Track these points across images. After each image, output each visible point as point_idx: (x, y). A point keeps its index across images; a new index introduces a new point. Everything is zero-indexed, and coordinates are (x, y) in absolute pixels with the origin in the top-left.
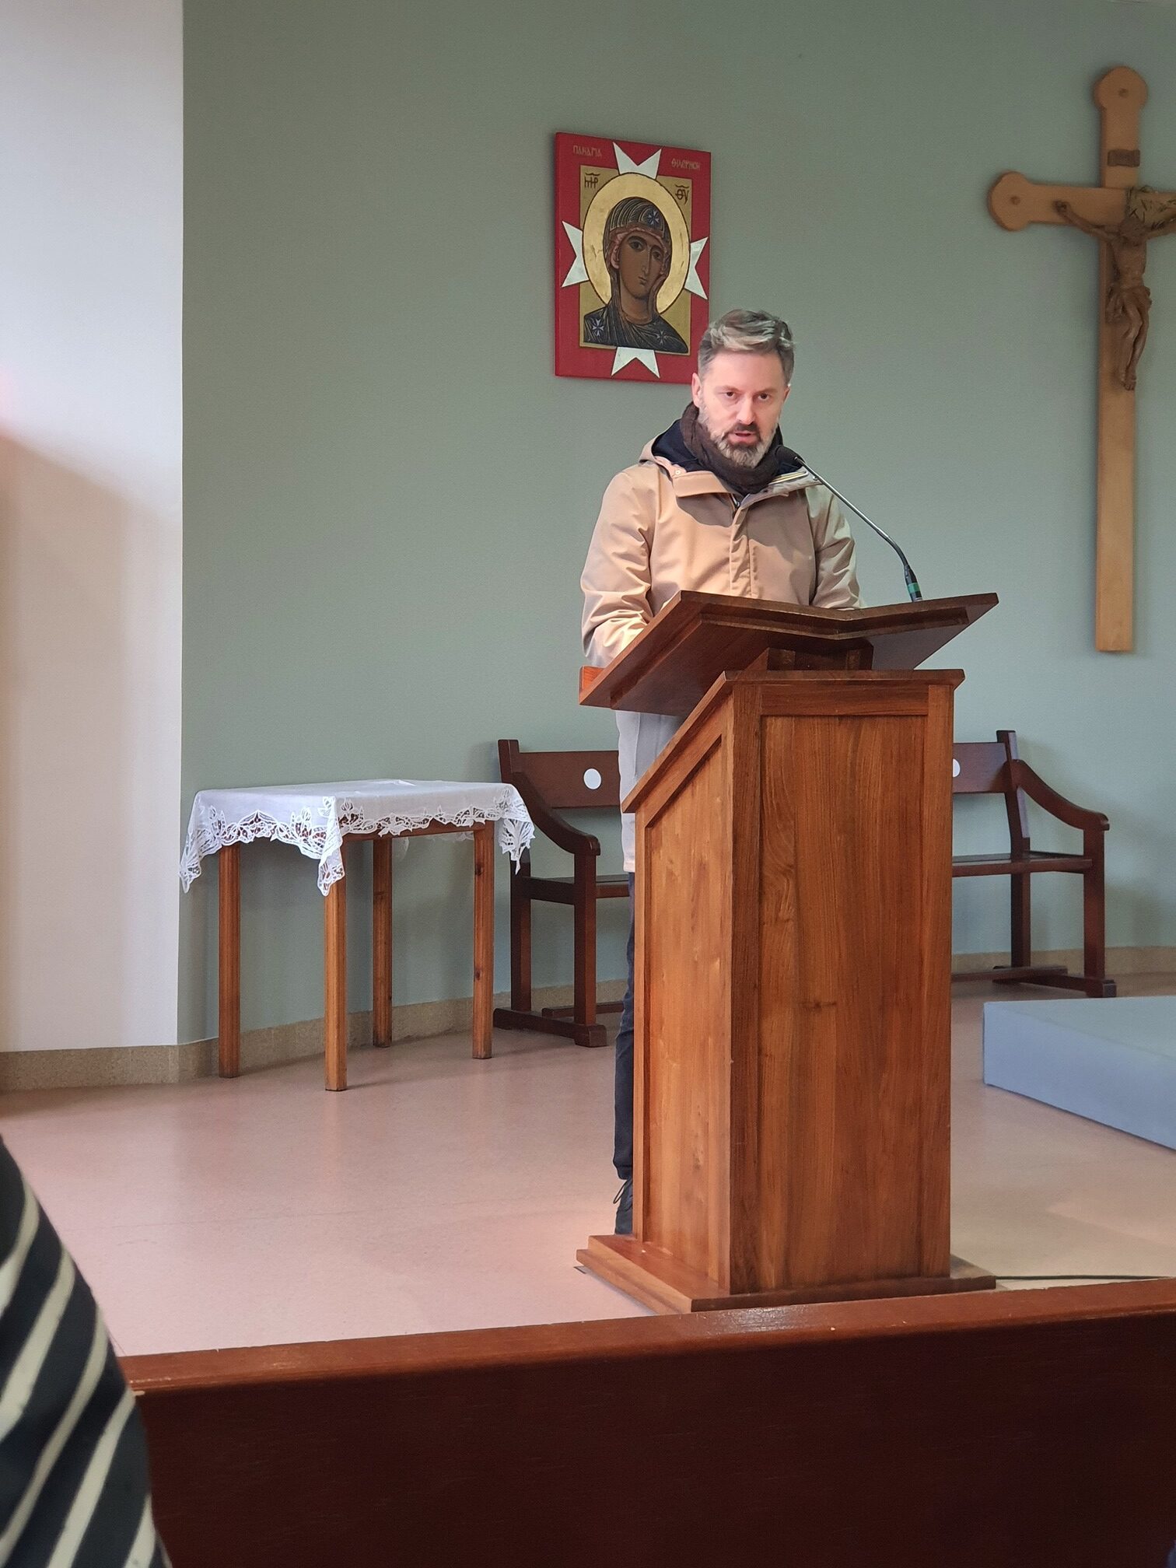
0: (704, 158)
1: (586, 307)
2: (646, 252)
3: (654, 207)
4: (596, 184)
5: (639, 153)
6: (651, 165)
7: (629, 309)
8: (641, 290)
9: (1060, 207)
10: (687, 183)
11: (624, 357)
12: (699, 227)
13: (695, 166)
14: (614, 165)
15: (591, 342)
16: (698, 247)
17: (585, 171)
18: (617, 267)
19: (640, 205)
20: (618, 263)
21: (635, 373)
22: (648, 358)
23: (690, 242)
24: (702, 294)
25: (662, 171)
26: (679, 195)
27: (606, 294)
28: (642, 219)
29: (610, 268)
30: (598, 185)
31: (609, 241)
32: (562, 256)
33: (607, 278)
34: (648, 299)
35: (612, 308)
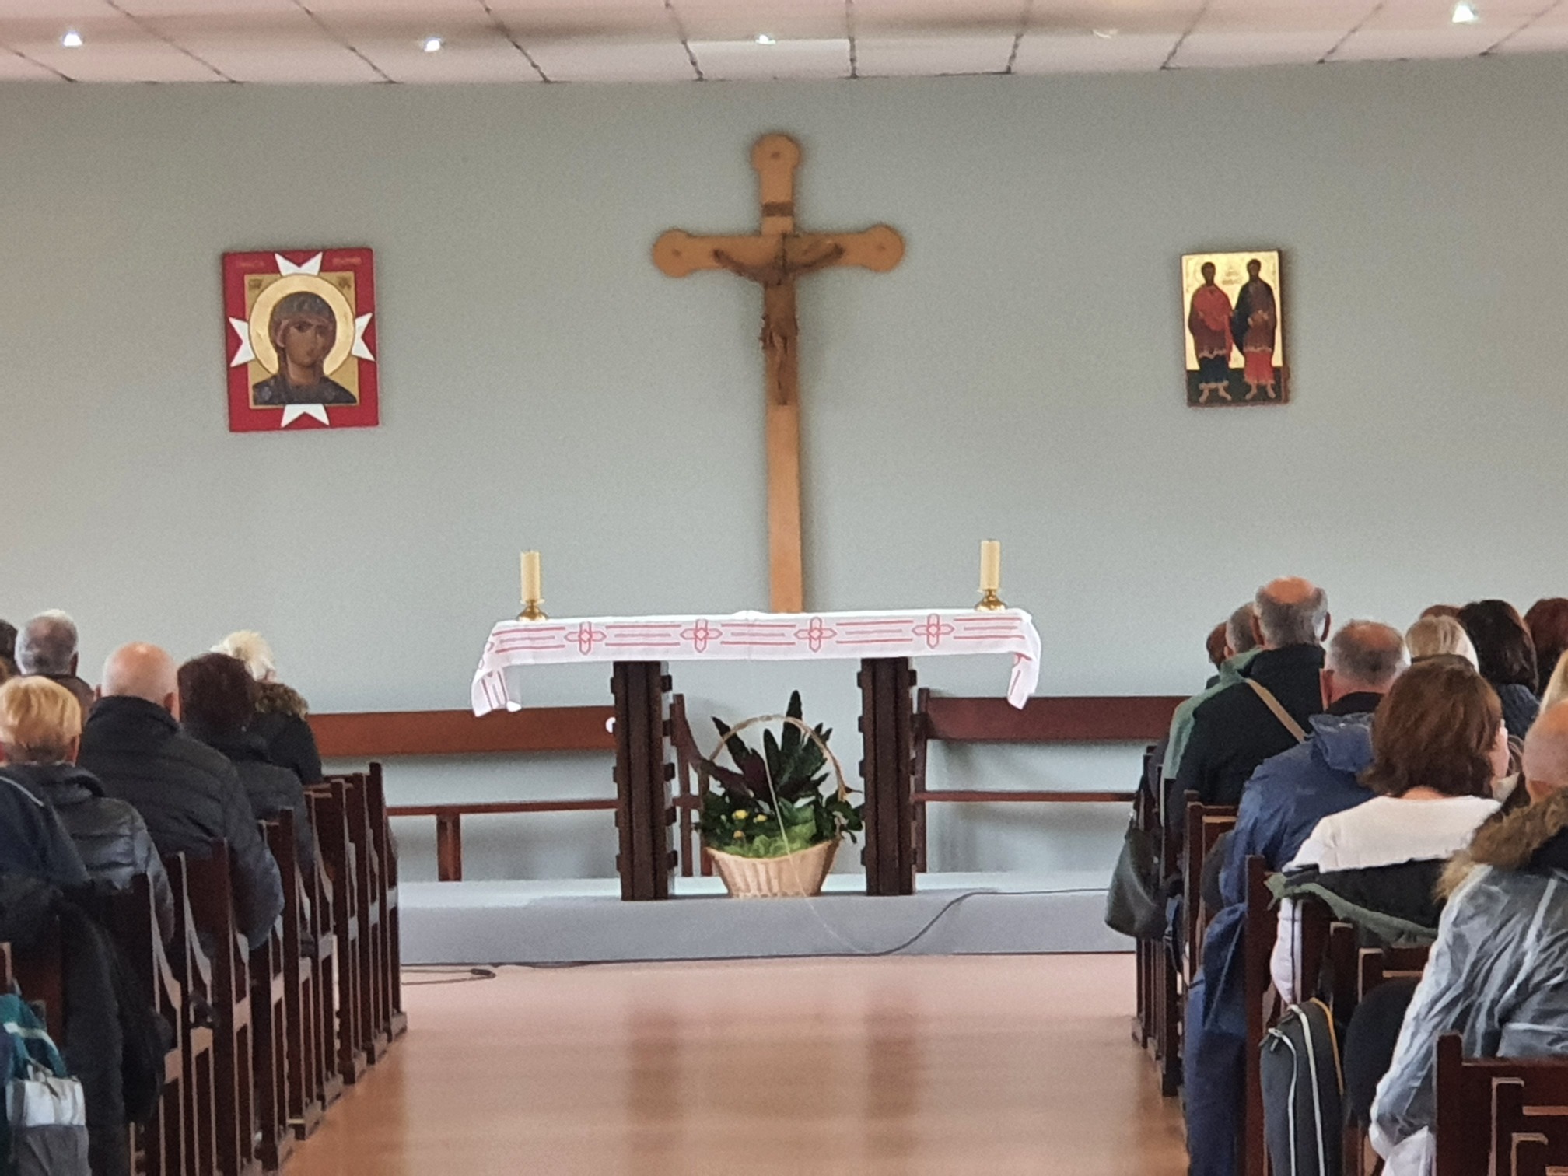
0: (366, 253)
2: (309, 333)
4: (258, 286)
5: (299, 257)
6: (314, 264)
7: (294, 375)
8: (307, 360)
9: (717, 255)
10: (350, 275)
12: (364, 303)
13: (356, 260)
14: (275, 269)
15: (261, 404)
16: (363, 321)
17: (248, 279)
18: (282, 346)
19: (302, 298)
20: (284, 343)
21: (305, 422)
23: (354, 319)
24: (369, 356)
25: (324, 268)
26: (342, 285)
27: (274, 367)
28: (306, 306)
29: (277, 348)
30: (261, 288)
31: (274, 326)
32: (232, 342)
33: (274, 355)
35: (281, 378)
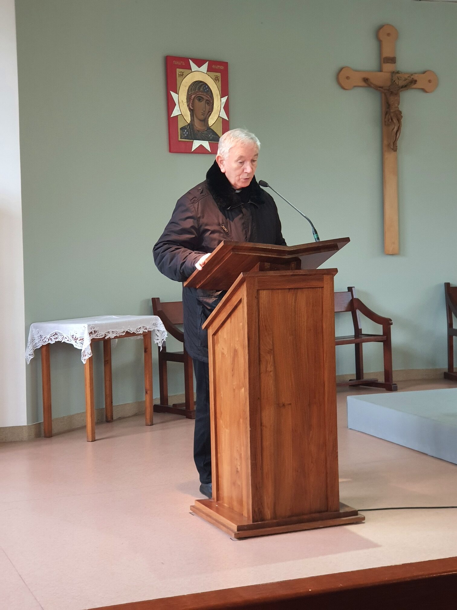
0: (225, 64)
1: (181, 125)
2: (203, 102)
3: (206, 84)
4: (183, 76)
5: (199, 63)
6: (205, 67)
7: (198, 125)
8: (202, 117)
9: (366, 80)
10: (219, 74)
11: (196, 144)
12: (224, 92)
13: (222, 68)
14: (190, 68)
15: (183, 139)
16: (224, 100)
17: (178, 71)
18: (192, 108)
19: (201, 84)
20: (193, 107)
21: (201, 150)
22: (206, 144)
23: (221, 98)
24: (226, 118)
25: (209, 70)
26: (216, 79)
27: (188, 119)
28: (202, 89)
29: (190, 109)
30: (184, 76)
31: (189, 98)
32: (170, 104)
33: (189, 113)
34: (205, 121)
35: (191, 125)
